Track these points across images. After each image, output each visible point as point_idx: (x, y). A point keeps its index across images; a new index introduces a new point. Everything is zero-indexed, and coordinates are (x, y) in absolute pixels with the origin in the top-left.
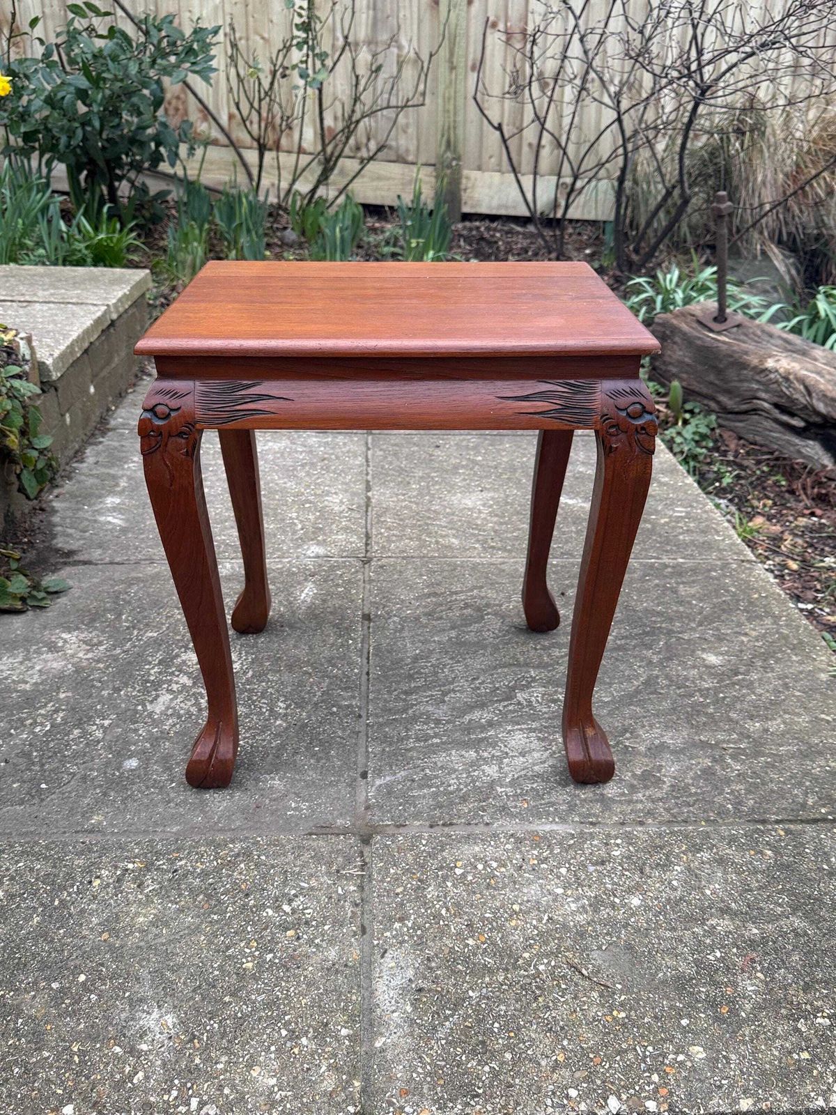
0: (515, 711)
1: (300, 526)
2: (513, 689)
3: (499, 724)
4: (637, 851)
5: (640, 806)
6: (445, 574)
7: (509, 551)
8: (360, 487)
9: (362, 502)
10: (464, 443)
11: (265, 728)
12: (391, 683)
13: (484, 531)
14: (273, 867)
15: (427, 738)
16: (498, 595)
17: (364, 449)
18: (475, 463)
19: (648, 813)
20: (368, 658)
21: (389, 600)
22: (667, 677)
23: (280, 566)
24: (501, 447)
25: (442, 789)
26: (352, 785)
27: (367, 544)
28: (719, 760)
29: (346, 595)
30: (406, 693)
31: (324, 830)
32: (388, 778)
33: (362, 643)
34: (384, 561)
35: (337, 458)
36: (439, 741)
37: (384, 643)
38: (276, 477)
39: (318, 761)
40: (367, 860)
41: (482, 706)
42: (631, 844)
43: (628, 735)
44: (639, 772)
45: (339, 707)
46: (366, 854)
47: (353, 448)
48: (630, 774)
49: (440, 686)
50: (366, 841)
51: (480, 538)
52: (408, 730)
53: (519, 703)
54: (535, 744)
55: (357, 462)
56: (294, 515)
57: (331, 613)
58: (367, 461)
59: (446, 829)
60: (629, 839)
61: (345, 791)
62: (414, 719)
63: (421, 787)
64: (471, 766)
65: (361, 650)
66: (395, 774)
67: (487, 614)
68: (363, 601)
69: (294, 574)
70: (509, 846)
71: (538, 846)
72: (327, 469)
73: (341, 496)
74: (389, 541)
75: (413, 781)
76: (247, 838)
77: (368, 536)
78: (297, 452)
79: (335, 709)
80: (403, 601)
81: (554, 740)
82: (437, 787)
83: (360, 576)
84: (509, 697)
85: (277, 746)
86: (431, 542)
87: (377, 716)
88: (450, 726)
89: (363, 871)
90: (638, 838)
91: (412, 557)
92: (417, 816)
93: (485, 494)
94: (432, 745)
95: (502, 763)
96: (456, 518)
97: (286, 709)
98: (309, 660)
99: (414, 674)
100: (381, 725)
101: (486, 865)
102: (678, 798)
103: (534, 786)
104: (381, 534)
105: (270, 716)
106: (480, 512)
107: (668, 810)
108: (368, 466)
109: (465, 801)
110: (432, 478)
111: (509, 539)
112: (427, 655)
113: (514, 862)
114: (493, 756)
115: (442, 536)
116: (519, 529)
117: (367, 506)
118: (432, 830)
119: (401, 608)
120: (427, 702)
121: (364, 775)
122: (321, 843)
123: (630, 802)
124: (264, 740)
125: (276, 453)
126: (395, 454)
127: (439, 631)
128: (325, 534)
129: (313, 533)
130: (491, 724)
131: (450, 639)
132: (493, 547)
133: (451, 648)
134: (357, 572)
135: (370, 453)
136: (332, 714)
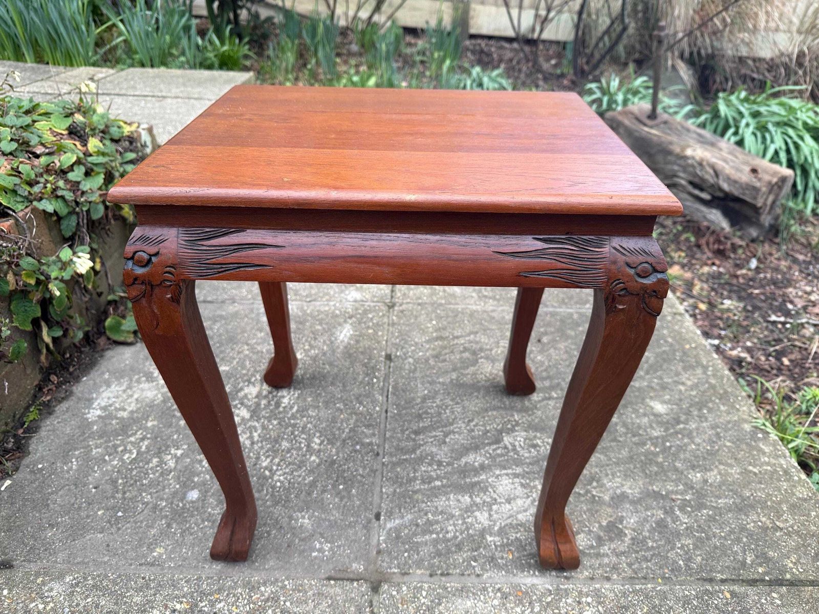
0: (502, 455)
2: (500, 432)
3: (489, 467)
4: (605, 611)
5: (606, 560)
6: (449, 319)
11: (301, 464)
12: (404, 422)
15: (430, 480)
19: (613, 568)
20: (387, 397)
21: (406, 343)
25: (441, 536)
26: (367, 526)
27: (392, 291)
28: (669, 512)
29: (375, 337)
30: (415, 432)
31: (342, 574)
32: (397, 522)
33: (384, 381)
34: (404, 306)
36: (440, 483)
37: (401, 382)
39: (342, 500)
40: (375, 610)
41: (476, 448)
42: (599, 603)
43: (595, 484)
44: (604, 523)
45: (362, 444)
46: (374, 603)
48: (597, 525)
49: (443, 427)
50: (376, 588)
52: (415, 471)
53: (506, 447)
54: (519, 491)
57: (362, 353)
59: (443, 580)
60: (598, 598)
61: (361, 534)
62: (420, 460)
63: (424, 532)
64: (466, 512)
65: (382, 389)
66: (403, 517)
68: (386, 342)
69: (337, 316)
70: (496, 602)
71: (521, 602)
75: (417, 525)
76: (277, 580)
79: (358, 447)
80: (417, 344)
82: (437, 533)
84: (498, 441)
87: (392, 454)
88: (450, 468)
90: (606, 596)
91: (425, 303)
92: (419, 564)
94: (434, 488)
95: (492, 508)
97: (320, 444)
98: (342, 397)
99: (422, 414)
100: (394, 465)
103: (518, 535)
105: (306, 451)
107: (630, 565)
109: (460, 549)
112: (432, 396)
114: (484, 502)
118: (432, 580)
119: (415, 350)
120: (432, 442)
121: (378, 516)
122: (338, 590)
127: (443, 373)
130: (482, 468)
131: (452, 380)
133: (452, 389)
134: (383, 315)
136: (356, 451)
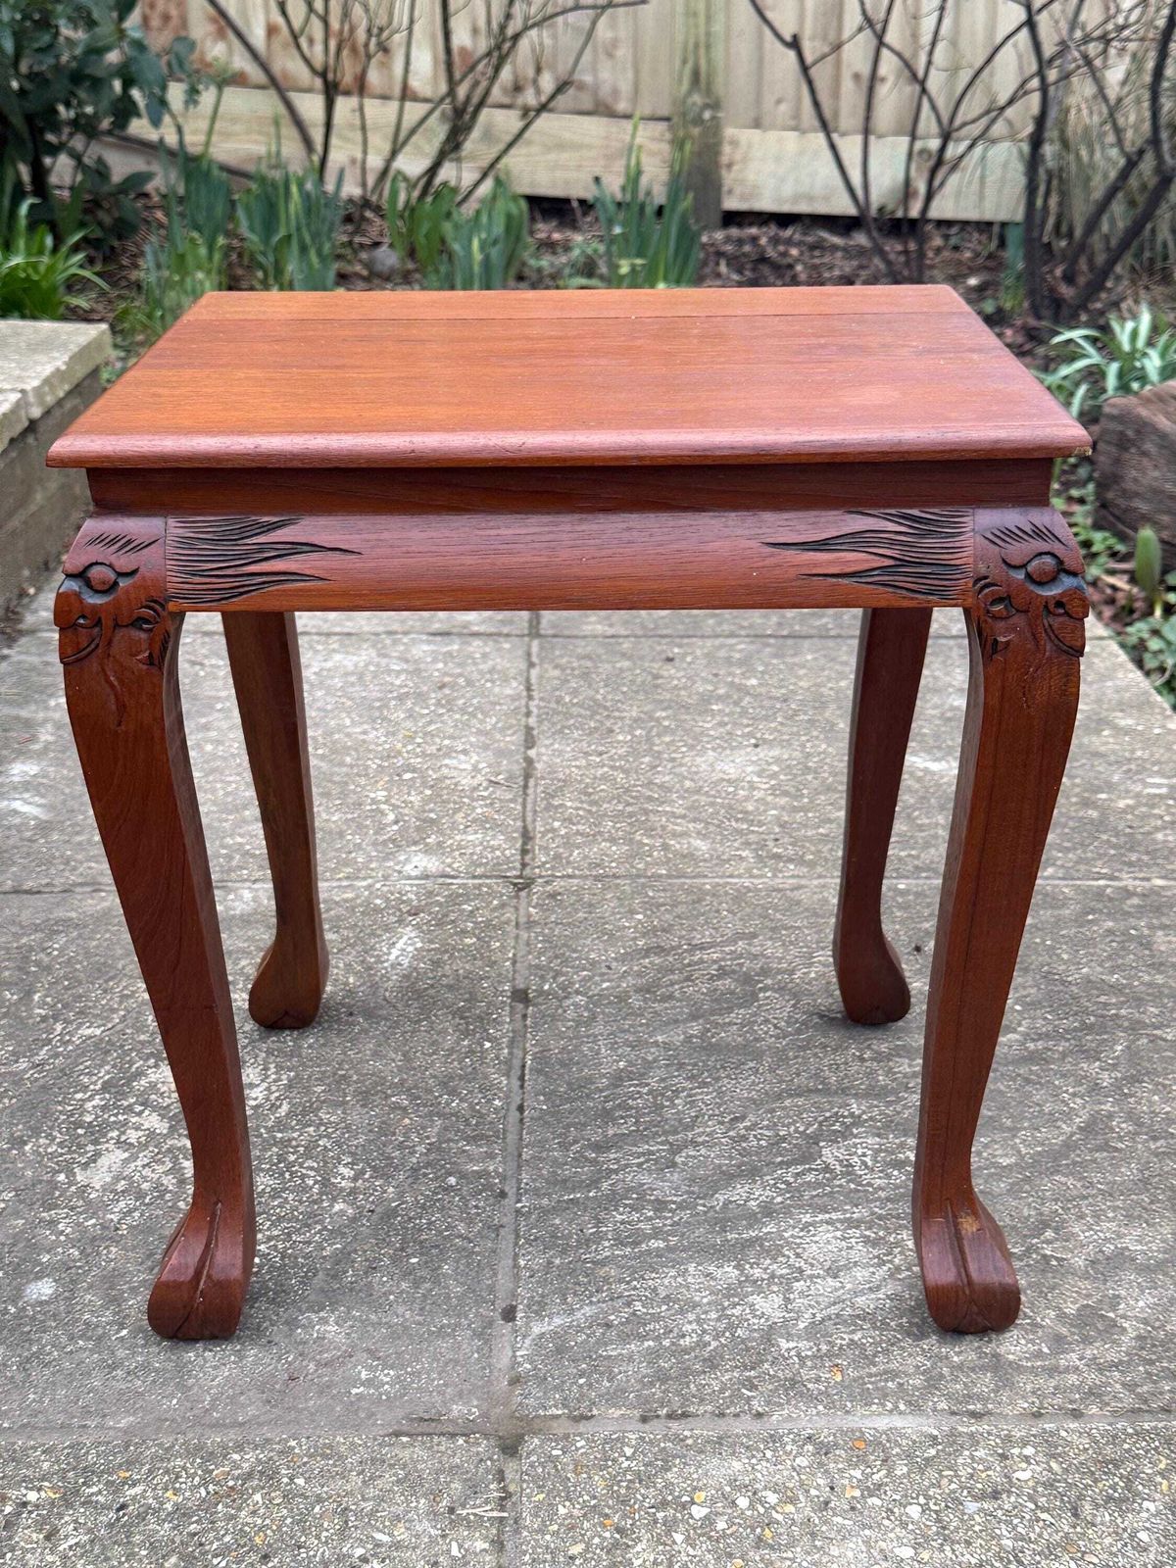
0: (818, 1184)
1: (391, 817)
2: (815, 1139)
3: (786, 1210)
4: (1066, 1471)
5: (1073, 1379)
6: (679, 910)
7: (812, 865)
8: (513, 739)
9: (517, 768)
10: (722, 653)
11: (311, 1219)
12: (569, 1126)
13: (760, 824)
14: (319, 1500)
15: (637, 1238)
16: (787, 951)
17: (523, 666)
18: (744, 690)
19: (1091, 1393)
20: (522, 1078)
21: (565, 962)
22: (1131, 1116)
23: (349, 895)
24: (796, 660)
25: (666, 1343)
26: (484, 1334)
27: (524, 852)
29: (482, 953)
30: (598, 1147)
31: (426, 1426)
32: (558, 1321)
33: (511, 1044)
34: (558, 885)
35: (469, 683)
36: (662, 1245)
37: (555, 1046)
38: (348, 722)
39: (416, 1284)
40: (512, 1488)
41: (752, 1173)
42: (1053, 1456)
43: (1049, 1234)
44: (1071, 1309)
45: (462, 1175)
46: (509, 1475)
47: (500, 663)
48: (1052, 1314)
49: (665, 1133)
50: (510, 1448)
51: (752, 838)
52: (599, 1222)
53: (827, 1169)
54: (860, 1253)
55: (508, 691)
56: (381, 795)
57: (450, 987)
58: (529, 689)
59: (674, 1425)
60: (1051, 1446)
61: (469, 1346)
62: (613, 1200)
63: (625, 1338)
64: (728, 1297)
65: (508, 1062)
66: (572, 1311)
67: (764, 989)
68: (514, 963)
69: (377, 910)
70: (801, 1461)
71: (862, 1460)
72: (449, 704)
73: (475, 758)
74: (569, 844)
75: (608, 1325)
76: (267, 1440)
77: (527, 836)
78: (389, 672)
79: (452, 1180)
80: (594, 963)
81: (897, 1244)
82: (658, 1338)
83: (509, 914)
84: (807, 1156)
85: (335, 1254)
86: (652, 847)
87: (537, 1193)
88: (686, 1215)
89: (502, 1509)
90: (1069, 1444)
91: (615, 876)
92: (615, 1398)
93: (763, 753)
94: (649, 1252)
95: (790, 1290)
96: (703, 800)
97: (355, 1179)
98: (402, 1082)
99: (613, 1109)
100: (546, 1212)
101: (756, 1499)
102: (1152, 1363)
103: (857, 1337)
104: (553, 830)
105: (321, 1193)
106: (752, 787)
107: (1131, 1387)
108: (530, 698)
109: (714, 1367)
110: (658, 720)
111: (810, 840)
112: (640, 1072)
113: (813, 1492)
114: (773, 1276)
115: (675, 835)
116: (830, 821)
117: (527, 776)
118: (647, 1427)
119: (591, 978)
120: (640, 1165)
121: (509, 1315)
122: (419, 1452)
123: (1053, 1371)
124: (309, 1243)
125: (347, 674)
126: (585, 675)
127: (667, 1024)
128: (441, 832)
129: (418, 829)
130: (768, 1211)
131: (688, 1039)
132: (777, 857)
133: (690, 1056)
134: (503, 905)
135: (534, 673)
136: (448, 1189)
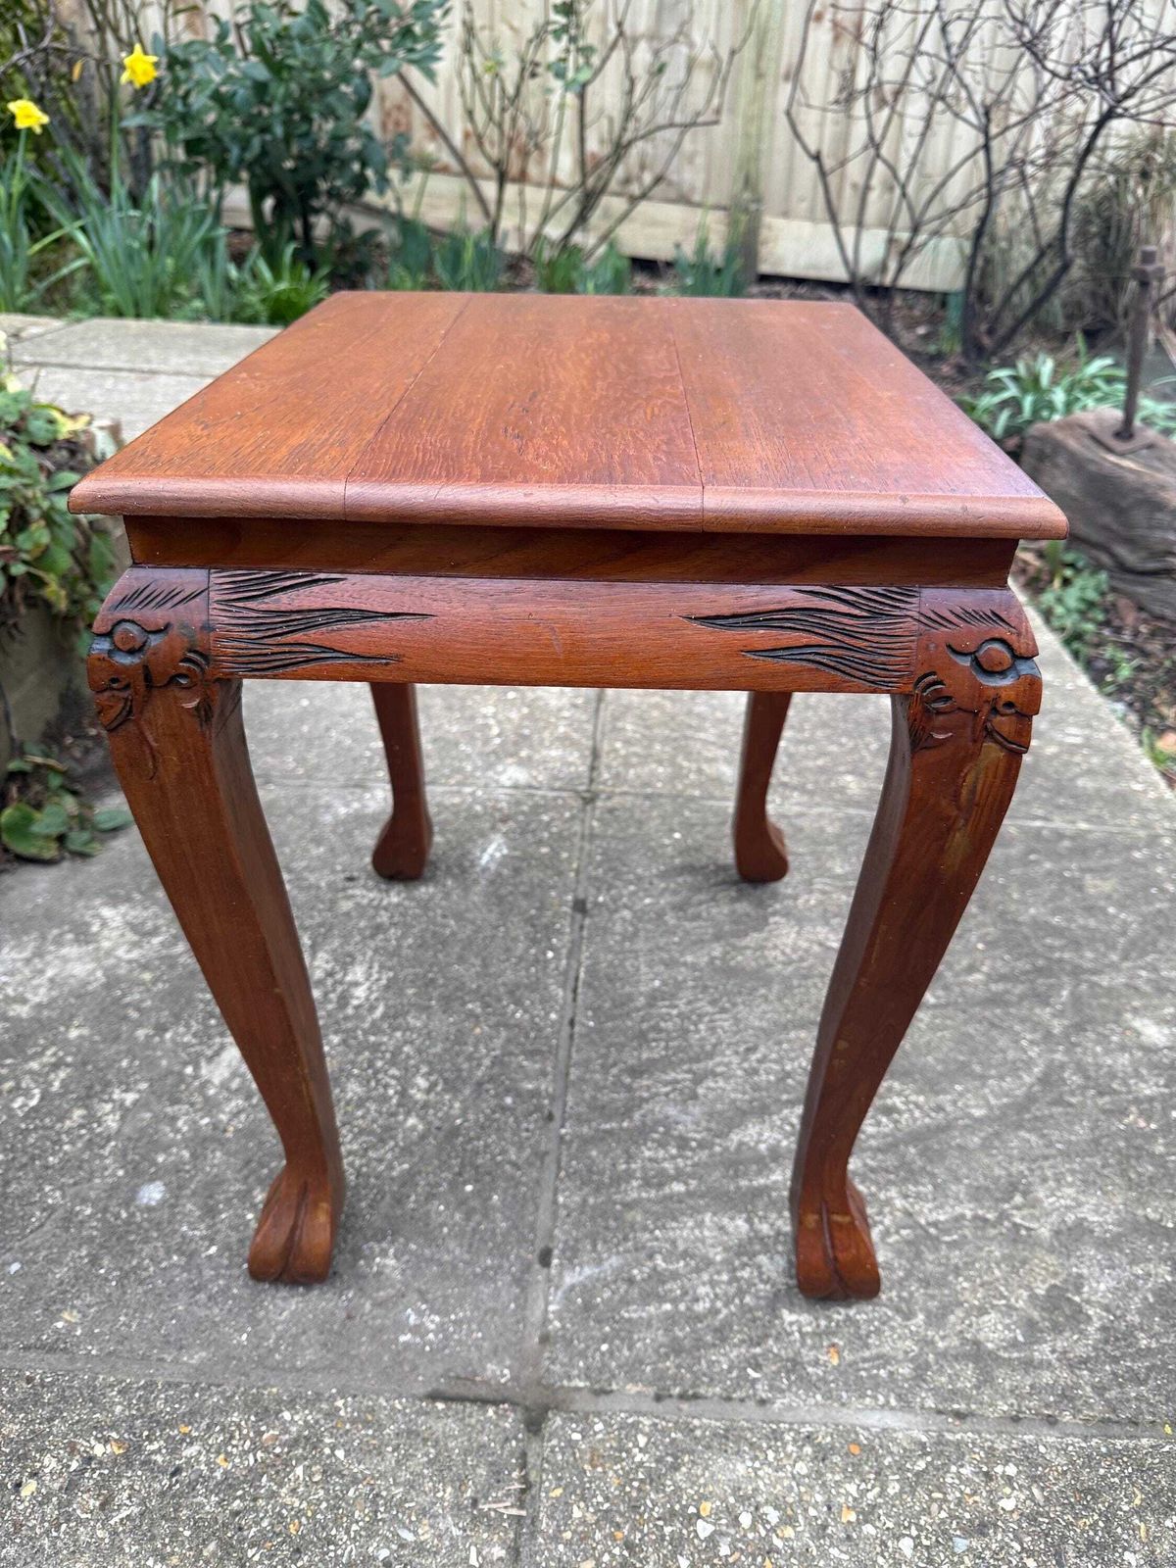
12: (608, 1047)
15: (662, 1179)
20: (575, 991)
21: (618, 876)
25: (682, 1307)
26: (522, 1279)
27: (593, 767)
29: (552, 862)
30: (632, 1072)
31: (462, 1386)
32: (587, 1271)
33: (569, 957)
34: (616, 802)
36: (683, 1188)
37: (605, 960)
39: (469, 1217)
40: (532, 1476)
41: (762, 1111)
42: (1035, 1480)
43: (1018, 1199)
44: (1041, 1290)
45: (519, 1093)
46: (531, 1461)
48: (1025, 1294)
49: (691, 1061)
50: (536, 1423)
52: (630, 1158)
57: (525, 895)
60: (1031, 1466)
61: (508, 1296)
62: (642, 1133)
63: (645, 1298)
64: (738, 1255)
65: (565, 973)
66: (600, 1261)
68: (577, 873)
70: (802, 1468)
71: (857, 1470)
75: (631, 1281)
77: (595, 754)
79: (509, 1099)
82: (675, 1301)
83: (577, 828)
87: (579, 1119)
88: (704, 1155)
89: (522, 1505)
91: (659, 795)
92: (633, 1370)
94: (671, 1197)
97: (429, 1091)
98: (479, 988)
99: (648, 1030)
100: (585, 1141)
101: (759, 1518)
103: (852, 1312)
105: (399, 1105)
109: (724, 1340)
112: (668, 994)
113: (812, 1512)
117: (600, 701)
119: (635, 893)
120: (667, 1095)
121: (546, 1259)
127: (695, 943)
128: (531, 746)
131: (712, 959)
133: (712, 979)
134: (573, 818)
136: (505, 1107)
